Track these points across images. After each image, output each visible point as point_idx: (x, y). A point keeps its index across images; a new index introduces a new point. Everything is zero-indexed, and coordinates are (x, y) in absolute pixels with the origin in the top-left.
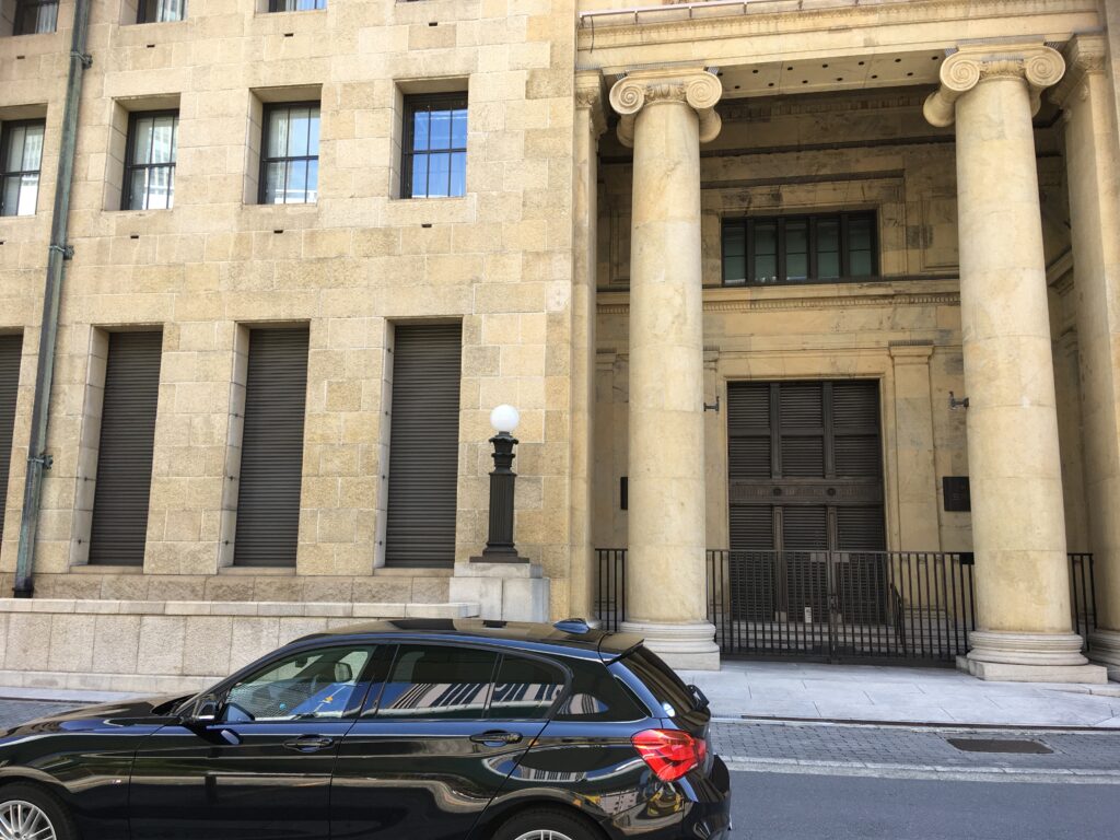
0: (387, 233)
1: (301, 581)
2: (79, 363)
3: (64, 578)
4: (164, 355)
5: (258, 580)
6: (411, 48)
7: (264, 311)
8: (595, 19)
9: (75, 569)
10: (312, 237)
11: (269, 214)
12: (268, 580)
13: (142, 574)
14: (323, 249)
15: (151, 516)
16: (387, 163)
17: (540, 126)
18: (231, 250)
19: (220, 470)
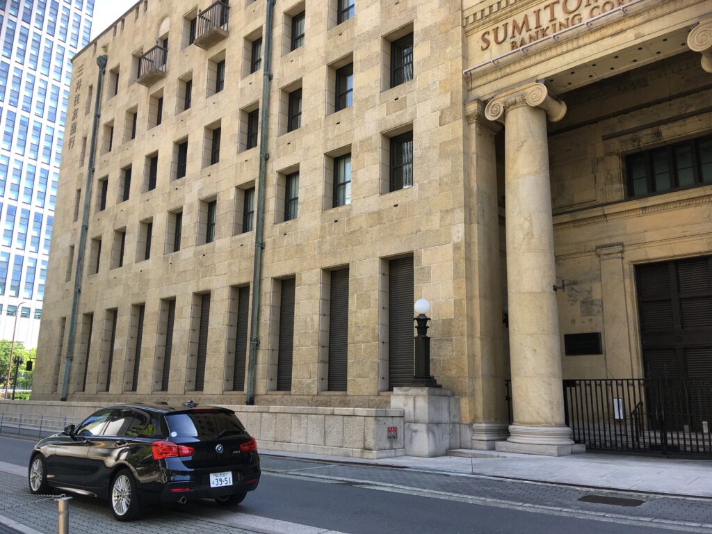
0: (379, 213)
1: (348, 398)
2: (268, 296)
3: (264, 397)
4: (296, 288)
5: (332, 397)
6: (387, 115)
7: (332, 262)
8: (472, 72)
9: (269, 393)
10: (349, 222)
11: (332, 213)
12: (336, 398)
13: (290, 395)
14: (354, 226)
15: (293, 367)
16: (378, 176)
17: (447, 139)
18: (319, 233)
19: (317, 343)
